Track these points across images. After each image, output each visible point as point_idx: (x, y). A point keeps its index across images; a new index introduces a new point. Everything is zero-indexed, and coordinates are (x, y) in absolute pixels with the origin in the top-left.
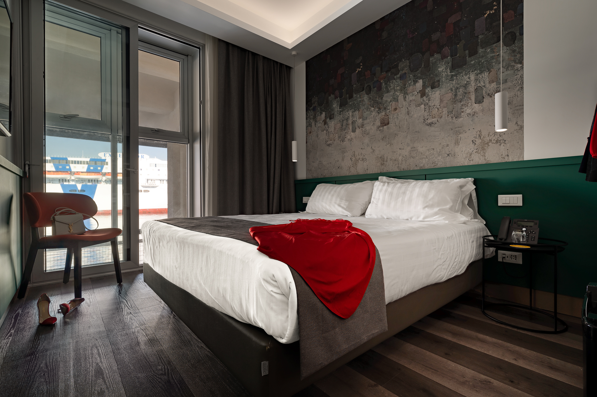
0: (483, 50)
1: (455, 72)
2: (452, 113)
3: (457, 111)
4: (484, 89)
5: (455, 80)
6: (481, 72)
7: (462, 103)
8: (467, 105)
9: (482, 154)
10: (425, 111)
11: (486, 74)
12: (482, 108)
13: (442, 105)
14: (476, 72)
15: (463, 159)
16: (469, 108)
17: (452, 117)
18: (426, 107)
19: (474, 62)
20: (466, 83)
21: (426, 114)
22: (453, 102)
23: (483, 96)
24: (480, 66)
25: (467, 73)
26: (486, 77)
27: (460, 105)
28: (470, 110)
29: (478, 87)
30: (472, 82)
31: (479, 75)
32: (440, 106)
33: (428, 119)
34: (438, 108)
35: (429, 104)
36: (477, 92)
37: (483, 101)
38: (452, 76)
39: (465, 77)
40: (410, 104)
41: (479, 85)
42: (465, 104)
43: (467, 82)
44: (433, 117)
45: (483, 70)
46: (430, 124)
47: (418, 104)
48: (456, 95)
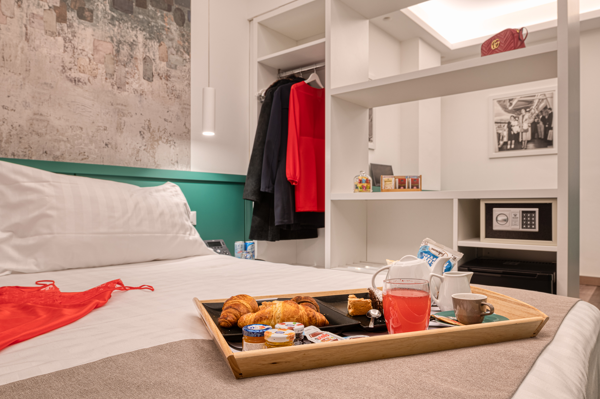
0: (153, 9)
1: (117, 14)
2: (113, 77)
3: (120, 79)
4: (154, 64)
5: (117, 27)
6: (151, 39)
7: (127, 69)
8: (134, 76)
9: (151, 155)
10: (65, 51)
11: (156, 45)
12: (151, 89)
13: (96, 56)
14: (144, 33)
15: (128, 157)
16: (136, 81)
17: (112, 85)
18: (67, 45)
19: (144, 18)
20: (132, 41)
21: (67, 58)
22: (114, 59)
23: (153, 73)
24: (149, 28)
25: (133, 26)
26: (156, 48)
27: (124, 70)
28: (137, 85)
29: (147, 57)
30: (140, 45)
31: (148, 41)
32: (93, 55)
33: (70, 69)
34: (89, 58)
35: (73, 42)
36: (146, 63)
37: (152, 81)
38: (113, 18)
39: (131, 31)
40: (33, 22)
41: (148, 54)
42: (130, 73)
43: (134, 41)
44: (82, 71)
45: (153, 37)
46: (76, 81)
47: (51, 30)
48: (118, 51)
